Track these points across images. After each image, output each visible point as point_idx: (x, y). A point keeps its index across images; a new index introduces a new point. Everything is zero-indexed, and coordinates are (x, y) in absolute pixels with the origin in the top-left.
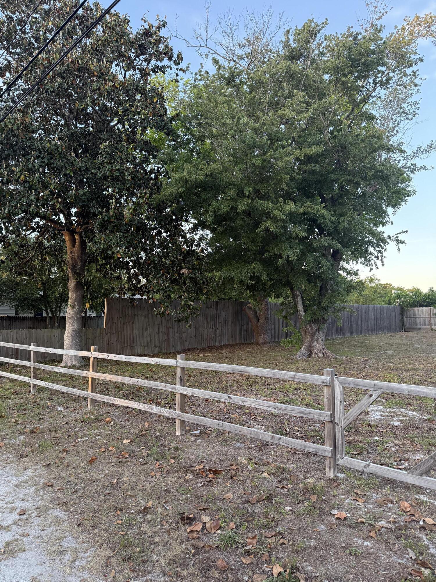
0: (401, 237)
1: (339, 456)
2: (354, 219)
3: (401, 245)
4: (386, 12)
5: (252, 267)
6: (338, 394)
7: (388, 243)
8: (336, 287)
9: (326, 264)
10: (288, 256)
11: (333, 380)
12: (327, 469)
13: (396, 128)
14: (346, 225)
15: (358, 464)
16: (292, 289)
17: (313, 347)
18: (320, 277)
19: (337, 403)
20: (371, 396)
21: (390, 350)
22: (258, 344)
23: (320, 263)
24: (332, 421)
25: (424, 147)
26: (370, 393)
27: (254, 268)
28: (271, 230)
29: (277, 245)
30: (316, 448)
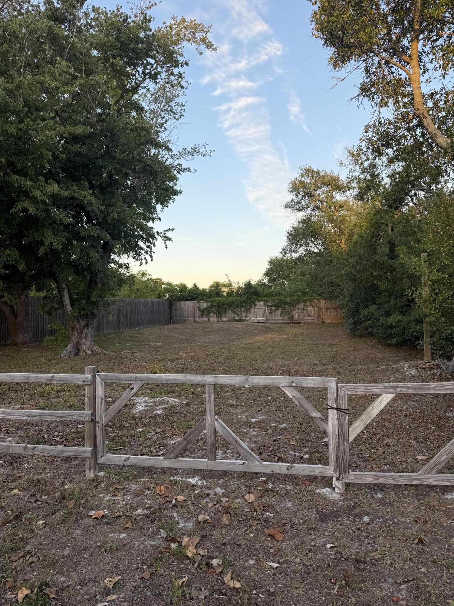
0: (168, 234)
1: (99, 456)
2: (124, 211)
3: (168, 242)
4: (156, 4)
5: (6, 254)
6: (100, 392)
7: (157, 239)
8: (106, 280)
9: (95, 255)
10: (51, 243)
11: (94, 378)
12: (87, 471)
13: (165, 125)
14: (116, 216)
15: (118, 458)
16: (57, 282)
17: (80, 345)
18: (88, 268)
19: (98, 400)
20: (132, 389)
21: (158, 342)
22: (16, 345)
23: (88, 254)
24: (92, 421)
25: (189, 149)
26: (132, 386)
27: (9, 255)
28: (30, 212)
29: (38, 230)
30: (75, 451)
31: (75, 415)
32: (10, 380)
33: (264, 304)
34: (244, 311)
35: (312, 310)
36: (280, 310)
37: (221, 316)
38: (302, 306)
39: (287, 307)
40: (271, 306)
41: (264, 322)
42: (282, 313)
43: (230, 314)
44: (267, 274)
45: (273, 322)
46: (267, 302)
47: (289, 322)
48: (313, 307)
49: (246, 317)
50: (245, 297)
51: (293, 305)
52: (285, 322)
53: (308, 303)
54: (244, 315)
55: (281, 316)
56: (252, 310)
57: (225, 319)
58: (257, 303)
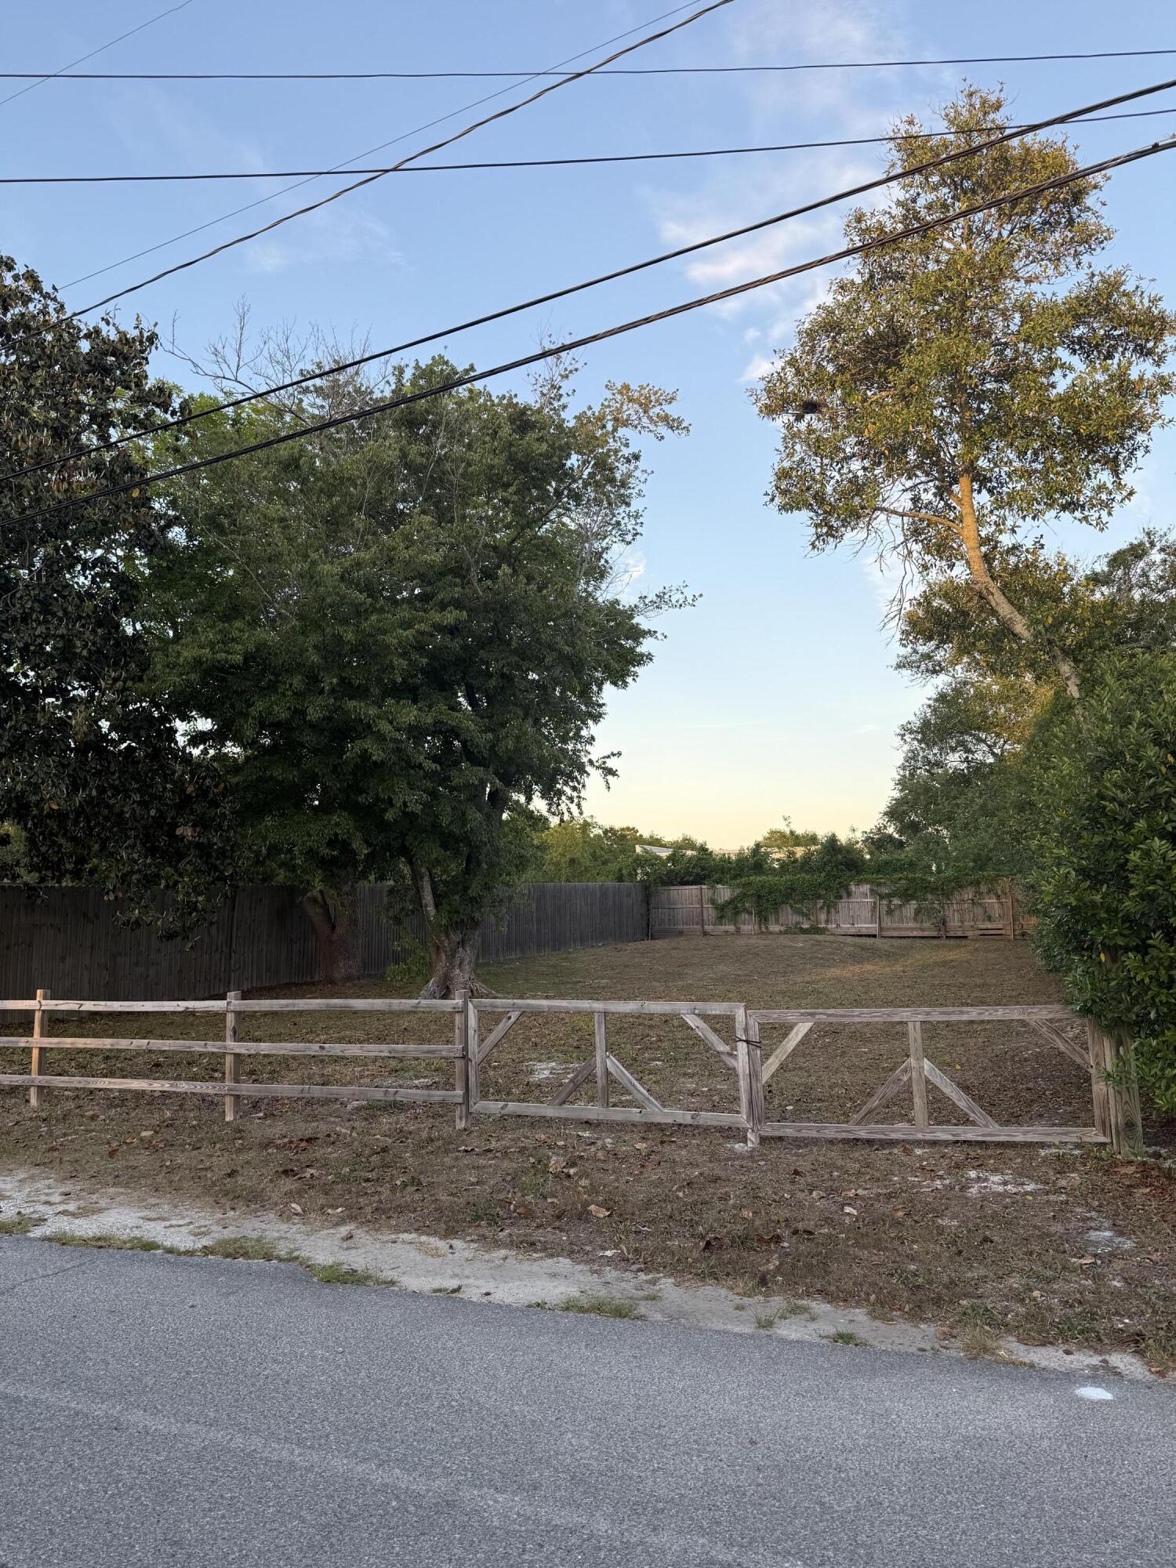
0: (611, 763)
1: (471, 1103)
2: (526, 733)
3: (610, 777)
4: (576, 370)
5: (333, 822)
6: (473, 1022)
7: (588, 774)
8: (494, 858)
9: (475, 816)
10: (405, 804)
11: (466, 1004)
12: (458, 1120)
13: (604, 555)
14: (511, 744)
15: (494, 1107)
16: (410, 862)
17: (451, 979)
18: (465, 838)
19: (471, 1032)
20: (510, 1018)
21: (603, 978)
22: (333, 982)
23: (464, 814)
24: (464, 1057)
25: (652, 597)
26: (508, 1016)
27: (337, 824)
28: (374, 758)
29: (383, 780)
30: (443, 1096)
31: (443, 1049)
32: (368, 1008)
33: (872, 890)
34: (822, 908)
35: (996, 906)
36: (914, 904)
37: (766, 920)
38: (968, 894)
39: (929, 897)
40: (889, 896)
41: (875, 936)
42: (918, 912)
43: (789, 916)
44: (894, 813)
45: (895, 934)
46: (879, 884)
47: (935, 934)
48: (998, 897)
49: (827, 921)
50: (823, 875)
51: (945, 890)
52: (926, 934)
53: (983, 888)
54: (823, 917)
55: (915, 919)
56: (842, 905)
57: (775, 928)
58: (853, 888)
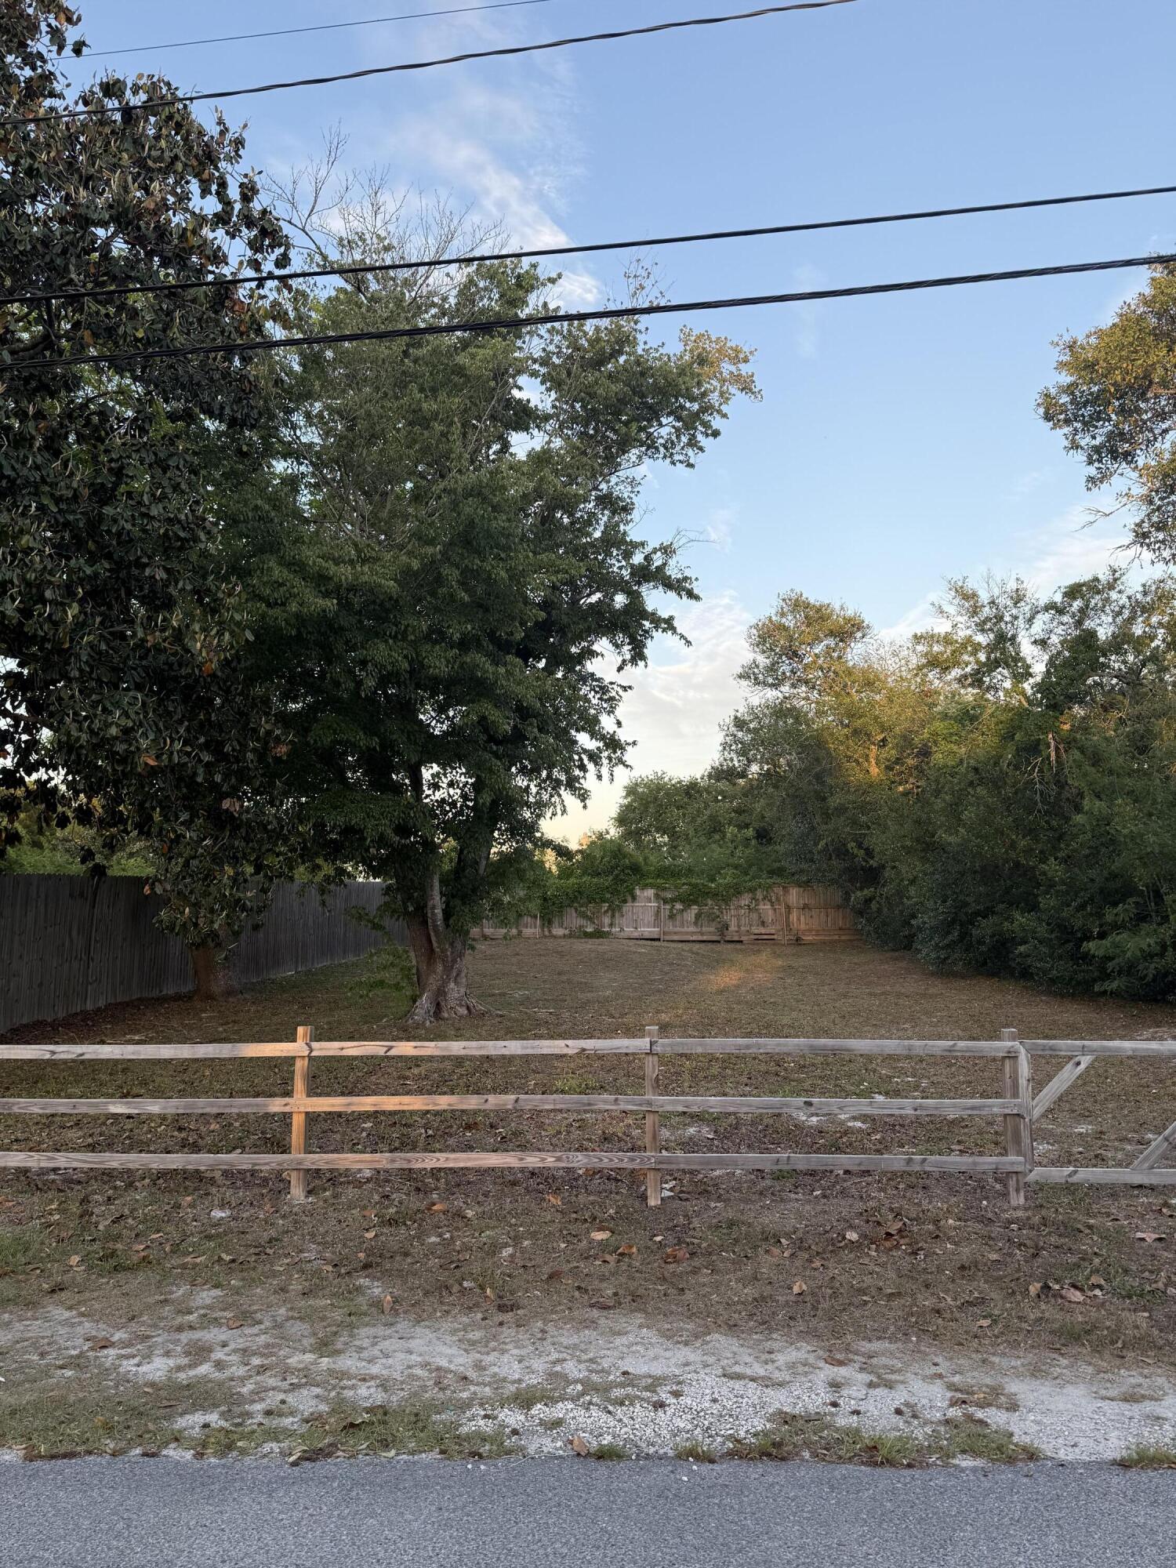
6: (1024, 1070)
15: (1058, 1173)
17: (445, 994)
19: (1022, 1083)
20: (1078, 1064)
26: (1077, 1059)
33: (657, 896)
34: (606, 912)
35: (770, 912)
36: (695, 909)
37: (550, 922)
38: (745, 900)
39: (710, 902)
40: (673, 900)
41: (659, 940)
42: (698, 916)
43: (573, 920)
45: (676, 938)
46: (665, 889)
47: (715, 938)
48: (772, 904)
49: (611, 925)
50: (611, 878)
51: (725, 897)
52: (705, 938)
53: (759, 895)
54: (607, 920)
55: (696, 923)
56: (626, 908)
57: (558, 931)
58: (638, 892)
